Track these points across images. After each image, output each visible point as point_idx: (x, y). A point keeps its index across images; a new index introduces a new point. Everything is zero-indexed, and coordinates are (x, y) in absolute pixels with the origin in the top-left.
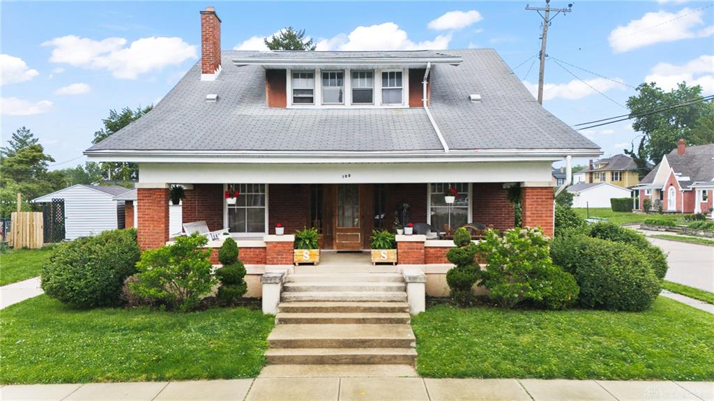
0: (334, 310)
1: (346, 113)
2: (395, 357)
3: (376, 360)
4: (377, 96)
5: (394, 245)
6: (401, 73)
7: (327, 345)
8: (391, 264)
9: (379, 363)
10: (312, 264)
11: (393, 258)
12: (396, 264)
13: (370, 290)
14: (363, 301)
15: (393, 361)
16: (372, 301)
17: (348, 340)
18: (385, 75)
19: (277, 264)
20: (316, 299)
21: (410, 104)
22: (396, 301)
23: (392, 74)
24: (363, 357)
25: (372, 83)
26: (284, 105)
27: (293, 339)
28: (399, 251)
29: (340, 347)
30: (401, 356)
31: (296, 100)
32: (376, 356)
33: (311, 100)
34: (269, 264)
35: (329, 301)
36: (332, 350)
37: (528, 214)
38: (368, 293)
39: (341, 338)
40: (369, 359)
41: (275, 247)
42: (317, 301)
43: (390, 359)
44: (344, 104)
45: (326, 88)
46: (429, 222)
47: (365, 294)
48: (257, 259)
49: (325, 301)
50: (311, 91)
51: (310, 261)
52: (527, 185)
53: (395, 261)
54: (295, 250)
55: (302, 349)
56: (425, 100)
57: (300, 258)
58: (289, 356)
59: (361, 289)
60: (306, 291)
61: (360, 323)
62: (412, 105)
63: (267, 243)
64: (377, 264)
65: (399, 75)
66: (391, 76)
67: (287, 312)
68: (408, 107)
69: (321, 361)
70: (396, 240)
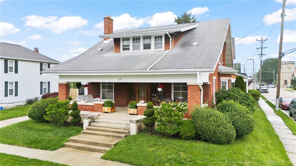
1: (140, 54)
2: (102, 150)
4: (153, 46)
5: (136, 107)
6: (162, 36)
7: (85, 143)
8: (135, 114)
9: (97, 152)
10: (108, 113)
11: (136, 113)
12: (137, 115)
13: (121, 124)
14: (115, 128)
15: (101, 151)
16: (118, 129)
17: (92, 142)
18: (156, 37)
19: (97, 112)
20: (100, 126)
21: (165, 49)
22: (126, 130)
23: (158, 37)
24: (92, 149)
25: (150, 41)
26: (119, 51)
27: (76, 139)
28: (138, 110)
29: (89, 144)
30: (103, 150)
31: (124, 49)
32: (96, 149)
33: (128, 49)
34: (95, 112)
35: (104, 127)
36: (84, 145)
38: (120, 125)
39: (90, 141)
40: (93, 150)
41: (97, 105)
42: (100, 127)
43: (100, 151)
44: (140, 50)
45: (134, 44)
48: (92, 110)
49: (103, 127)
50: (129, 46)
51: (108, 112)
53: (136, 114)
54: (103, 107)
55: (77, 143)
56: (171, 46)
57: (104, 110)
58: (70, 145)
59: (118, 124)
60: (100, 123)
61: (107, 136)
62: (166, 49)
63: (94, 104)
64: (130, 114)
65: (161, 37)
67: (88, 130)
68: (164, 50)
69: (79, 148)
70: (137, 105)
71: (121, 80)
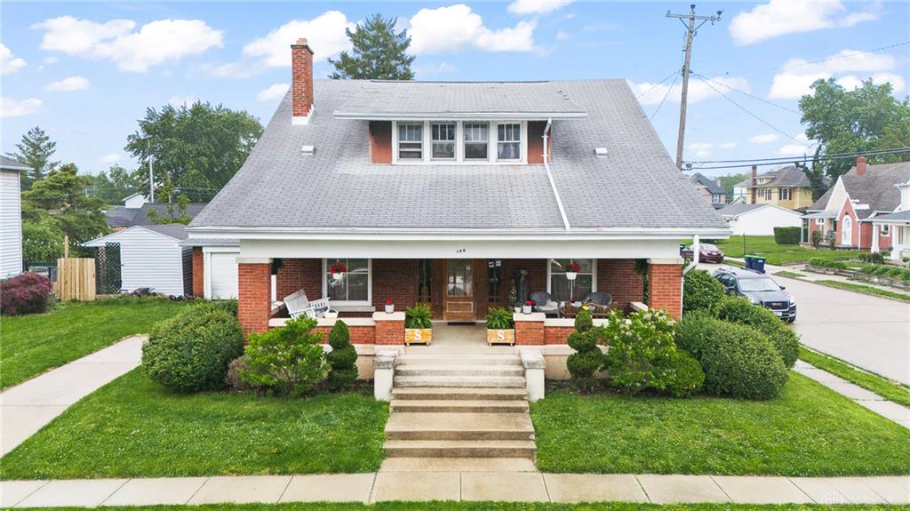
0: (450, 397)
1: (458, 170)
2: (514, 450)
3: (495, 453)
4: (493, 151)
5: (511, 324)
6: (519, 125)
7: (445, 437)
8: (509, 344)
9: (498, 456)
10: (425, 344)
11: (510, 339)
12: (514, 344)
13: (486, 374)
14: (480, 387)
15: (513, 454)
16: (489, 387)
17: (466, 432)
18: (501, 127)
19: (387, 344)
20: (430, 384)
21: (528, 160)
22: (514, 388)
23: (509, 126)
24: (482, 450)
25: (486, 135)
26: (389, 160)
27: (410, 430)
28: (518, 331)
29: (458, 439)
30: (519, 449)
31: (402, 155)
32: (495, 449)
33: (419, 155)
34: (378, 344)
35: (443, 387)
36: (450, 442)
37: (654, 292)
38: (485, 377)
39: (459, 430)
40: (488, 452)
41: (385, 325)
42: (432, 387)
43: (509, 453)
44: (455, 160)
45: (436, 141)
46: (549, 291)
47: (480, 380)
48: (365, 339)
49: (439, 387)
50: (419, 146)
51: (423, 341)
52: (653, 262)
53: (512, 342)
54: (406, 330)
55: (420, 441)
56: (545, 155)
57: (412, 337)
58: (408, 449)
59: (477, 373)
60: (419, 375)
61: (477, 412)
62: (530, 161)
63: (376, 321)
64: (493, 344)
65: (517, 127)
66: (507, 129)
67: (401, 399)
68: (527, 163)
69: (439, 454)
70: (514, 319)
71: (464, 250)
